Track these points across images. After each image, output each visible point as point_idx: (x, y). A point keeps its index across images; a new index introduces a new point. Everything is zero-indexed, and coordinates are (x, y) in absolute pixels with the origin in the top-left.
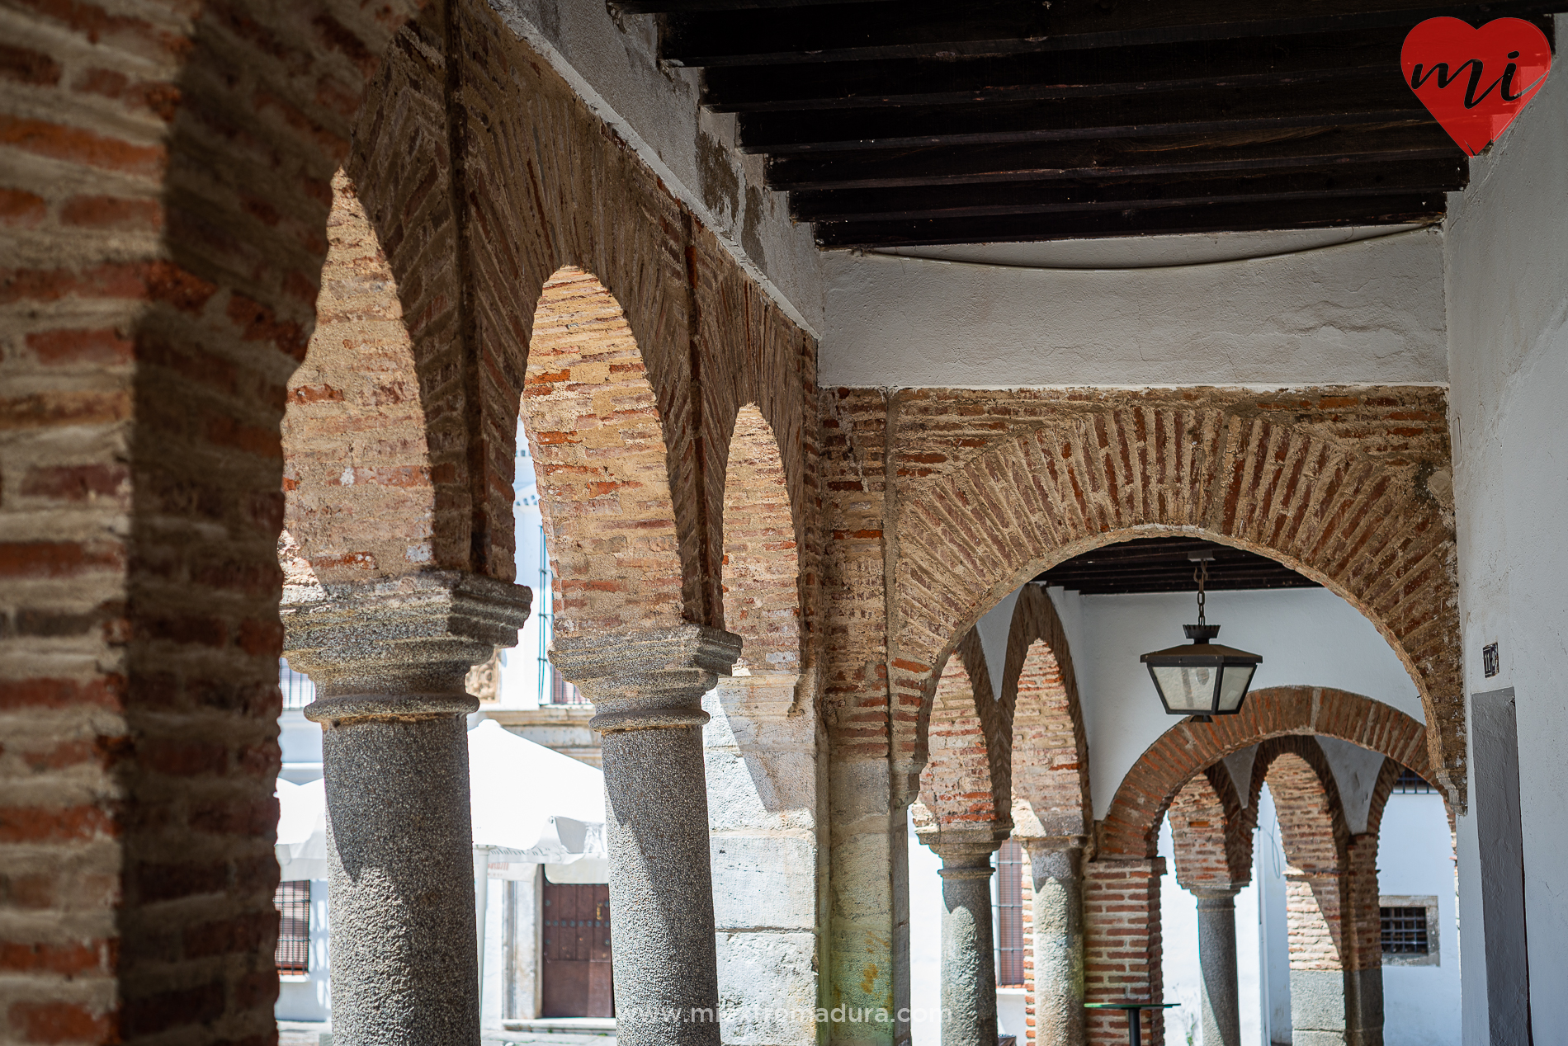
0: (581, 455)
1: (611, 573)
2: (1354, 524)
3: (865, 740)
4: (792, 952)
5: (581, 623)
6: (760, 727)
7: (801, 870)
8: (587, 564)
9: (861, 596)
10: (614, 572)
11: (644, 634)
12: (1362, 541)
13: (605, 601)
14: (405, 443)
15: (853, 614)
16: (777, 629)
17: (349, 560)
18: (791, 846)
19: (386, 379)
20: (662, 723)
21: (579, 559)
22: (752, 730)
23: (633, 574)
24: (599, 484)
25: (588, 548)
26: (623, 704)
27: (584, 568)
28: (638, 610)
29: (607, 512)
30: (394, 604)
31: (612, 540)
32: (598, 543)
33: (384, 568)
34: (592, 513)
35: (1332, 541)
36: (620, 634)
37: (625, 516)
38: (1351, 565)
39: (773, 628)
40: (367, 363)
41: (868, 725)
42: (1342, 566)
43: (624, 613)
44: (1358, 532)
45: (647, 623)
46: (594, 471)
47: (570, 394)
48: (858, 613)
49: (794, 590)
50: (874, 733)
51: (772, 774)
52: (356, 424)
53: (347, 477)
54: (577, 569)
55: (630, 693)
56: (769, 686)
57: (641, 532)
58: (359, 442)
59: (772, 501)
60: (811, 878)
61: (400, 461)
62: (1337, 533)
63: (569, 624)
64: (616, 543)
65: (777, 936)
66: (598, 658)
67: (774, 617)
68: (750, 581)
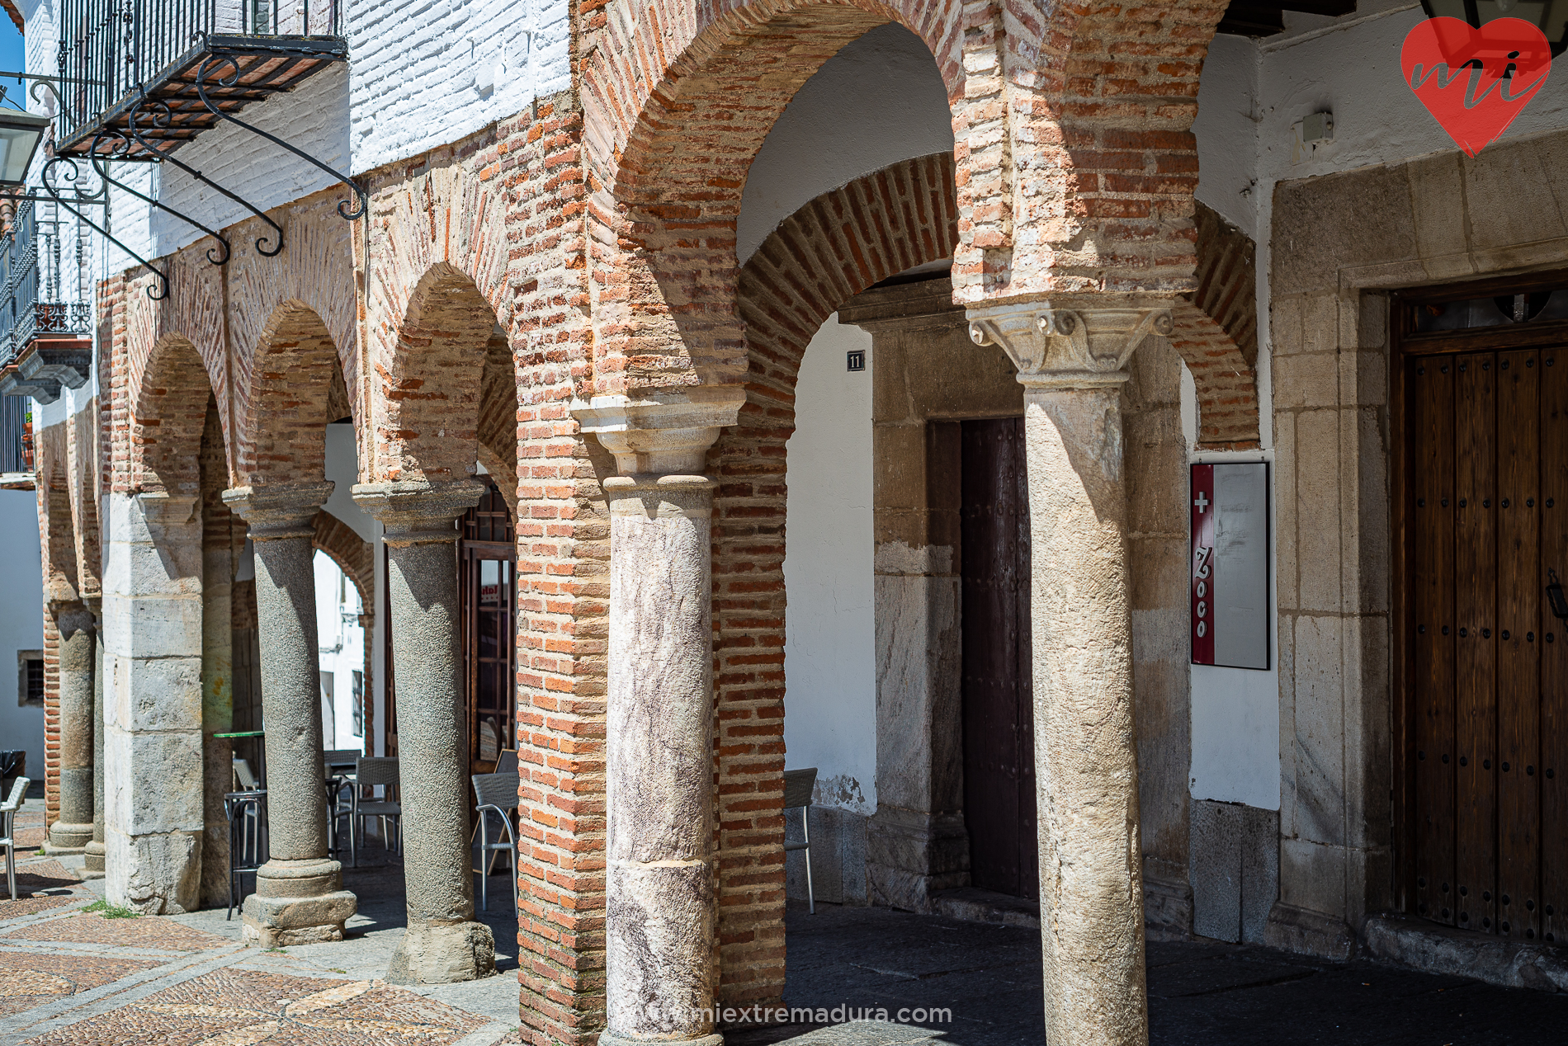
0: (285, 386)
1: (286, 451)
2: (499, 415)
3: (216, 537)
4: (187, 670)
5: (267, 478)
6: (167, 530)
7: (193, 619)
8: (273, 445)
9: (215, 446)
10: (288, 451)
11: (303, 486)
12: (502, 425)
13: (282, 466)
14: (469, 420)
15: (209, 457)
16: (186, 468)
17: (440, 471)
18: (187, 604)
19: (467, 391)
20: (301, 534)
21: (269, 442)
22: (162, 531)
23: (299, 453)
24: (289, 402)
25: (276, 437)
26: (282, 524)
27: (269, 448)
28: (300, 472)
29: (290, 418)
30: (460, 491)
31: (290, 433)
32: (281, 434)
33: (455, 475)
34: (282, 418)
35: (487, 424)
36: (289, 486)
37: (299, 420)
38: (496, 438)
39: (183, 467)
40: (462, 384)
41: (219, 528)
42: (492, 438)
43: (292, 474)
44: (501, 419)
45: (305, 480)
46: (289, 395)
47: (293, 354)
48: (213, 457)
49: (198, 443)
50: (222, 533)
51: (175, 560)
52: (449, 410)
53: (441, 434)
54: (268, 448)
55: (288, 517)
56: (178, 504)
57: (307, 429)
58: (449, 417)
59: (200, 389)
60: (200, 623)
61: (466, 427)
62: (490, 419)
63: (261, 479)
64: (292, 435)
65: (178, 660)
66: (274, 498)
67: (184, 461)
68: (171, 437)
